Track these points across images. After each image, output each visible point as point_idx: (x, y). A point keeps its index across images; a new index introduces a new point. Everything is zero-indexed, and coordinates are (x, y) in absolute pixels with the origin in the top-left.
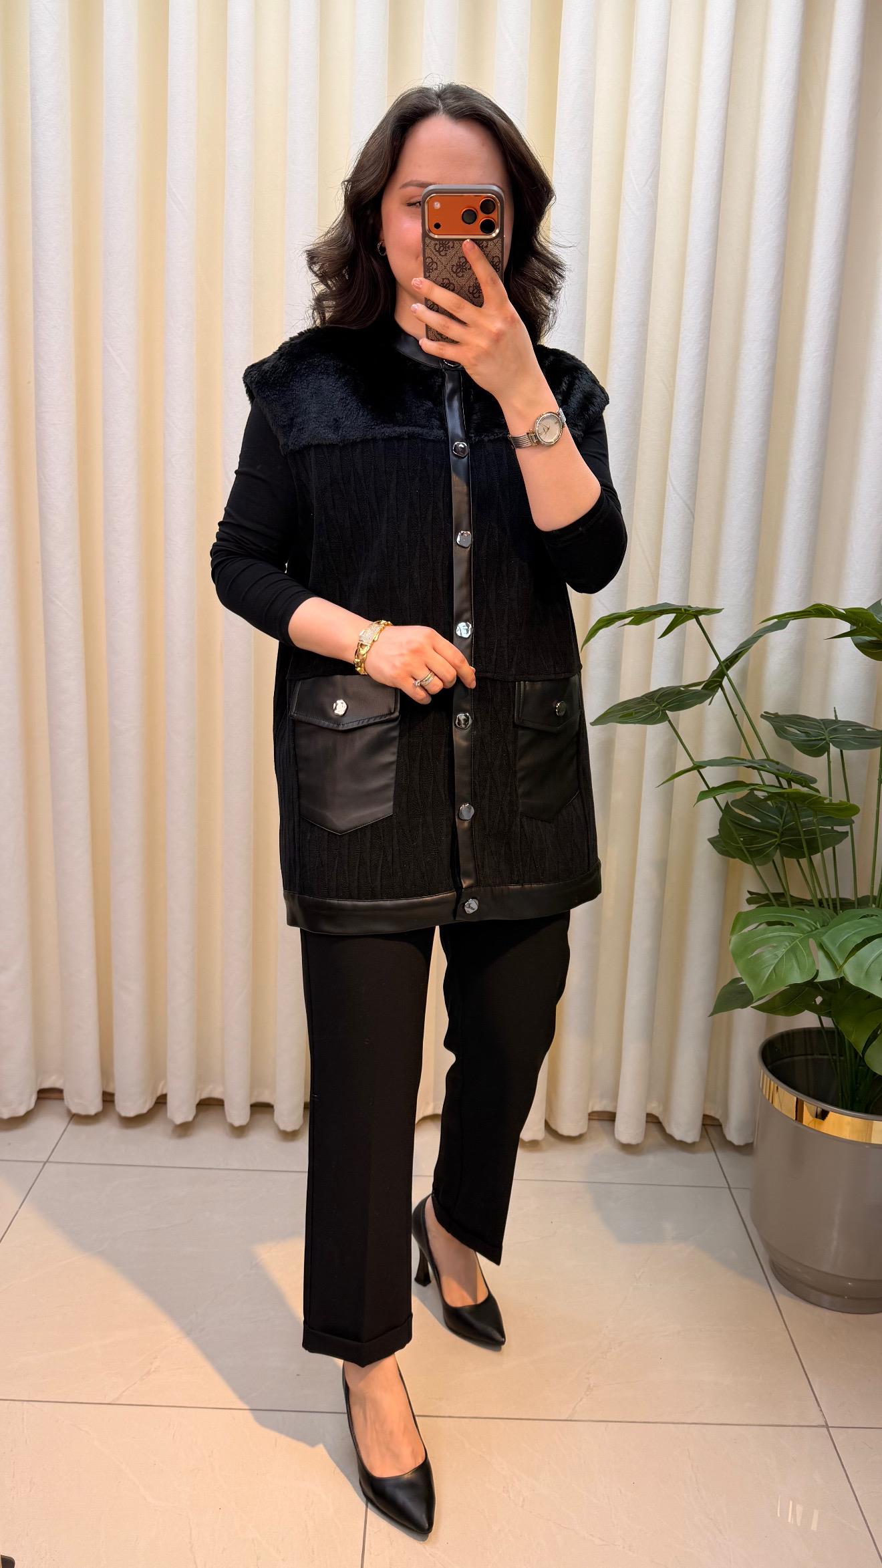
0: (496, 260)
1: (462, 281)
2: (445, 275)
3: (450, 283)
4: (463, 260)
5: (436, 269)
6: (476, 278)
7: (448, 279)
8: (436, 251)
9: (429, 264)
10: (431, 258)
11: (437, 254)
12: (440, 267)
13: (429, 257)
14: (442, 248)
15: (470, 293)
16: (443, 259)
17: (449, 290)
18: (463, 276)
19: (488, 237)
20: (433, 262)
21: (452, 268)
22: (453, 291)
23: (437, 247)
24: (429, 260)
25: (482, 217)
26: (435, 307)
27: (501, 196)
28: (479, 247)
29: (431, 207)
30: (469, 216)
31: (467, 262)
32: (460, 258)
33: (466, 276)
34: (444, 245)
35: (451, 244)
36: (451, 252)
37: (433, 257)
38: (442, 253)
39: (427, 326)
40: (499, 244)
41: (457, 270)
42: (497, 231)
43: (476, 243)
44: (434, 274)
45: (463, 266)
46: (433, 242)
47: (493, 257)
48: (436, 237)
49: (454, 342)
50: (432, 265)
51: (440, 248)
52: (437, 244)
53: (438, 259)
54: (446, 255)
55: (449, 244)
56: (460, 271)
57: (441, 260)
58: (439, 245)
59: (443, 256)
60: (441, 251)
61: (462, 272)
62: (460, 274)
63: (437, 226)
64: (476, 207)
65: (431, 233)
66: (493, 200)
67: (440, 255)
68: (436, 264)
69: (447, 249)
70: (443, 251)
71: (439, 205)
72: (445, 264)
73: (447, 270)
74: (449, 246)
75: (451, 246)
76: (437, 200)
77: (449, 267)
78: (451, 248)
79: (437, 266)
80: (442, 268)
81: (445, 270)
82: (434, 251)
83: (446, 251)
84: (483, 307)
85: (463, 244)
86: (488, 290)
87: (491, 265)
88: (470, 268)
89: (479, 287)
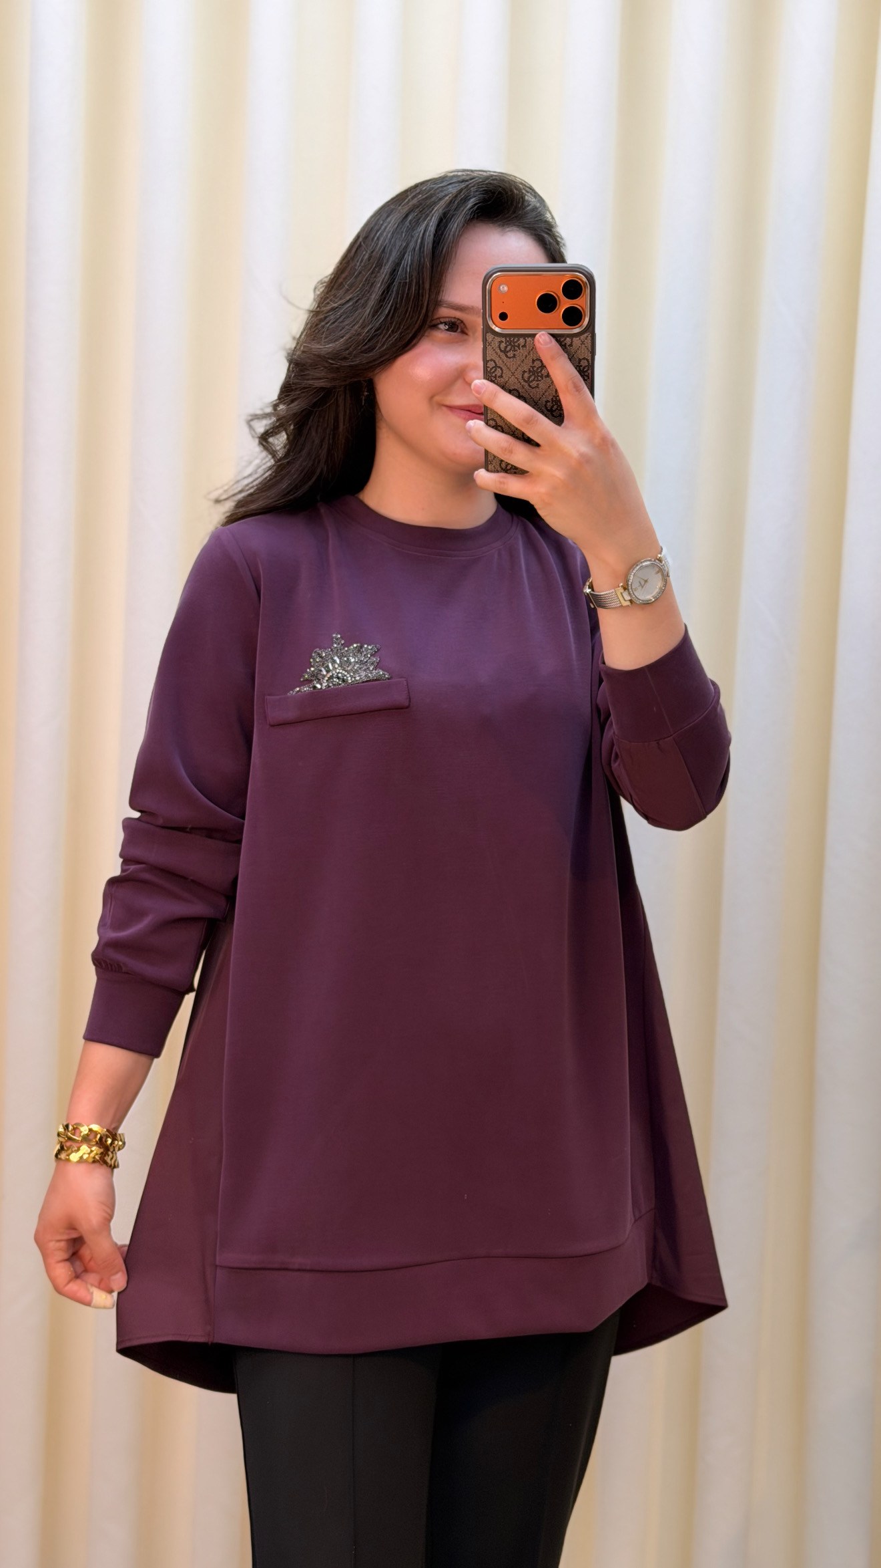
0: (584, 363)
1: (536, 393)
2: (513, 383)
4: (537, 364)
6: (556, 391)
8: (501, 351)
9: (491, 369)
10: (495, 362)
11: (503, 355)
12: (507, 374)
13: (492, 360)
14: (509, 347)
16: (509, 362)
18: (537, 387)
19: (569, 331)
20: (496, 366)
21: (523, 375)
23: (503, 345)
24: (491, 364)
25: (565, 304)
27: (592, 276)
28: (561, 345)
29: (495, 288)
30: (547, 303)
31: (543, 366)
32: (533, 361)
33: (543, 385)
34: (512, 341)
35: (522, 341)
36: (522, 352)
37: (497, 359)
38: (509, 354)
39: (487, 452)
40: (589, 342)
41: (529, 377)
43: (557, 340)
45: (539, 370)
46: (499, 339)
47: (580, 360)
48: (497, 329)
49: (520, 472)
50: (495, 370)
51: (506, 347)
52: (503, 342)
53: (503, 362)
54: (514, 356)
55: (518, 340)
56: (534, 380)
57: (508, 364)
58: (506, 343)
59: (510, 358)
60: (508, 352)
61: (537, 381)
62: (534, 384)
63: (503, 316)
64: (557, 291)
65: (494, 326)
66: (579, 281)
67: (507, 356)
68: (501, 369)
69: (515, 347)
70: (510, 351)
71: (506, 288)
72: (513, 369)
73: (516, 378)
74: (519, 345)
75: (522, 344)
76: (504, 282)
77: (518, 374)
78: (522, 347)
79: (502, 372)
80: (510, 375)
81: (512, 378)
82: (498, 350)
83: (514, 351)
84: (563, 425)
85: (539, 341)
86: (567, 401)
87: (576, 368)
88: (548, 376)
89: (560, 401)
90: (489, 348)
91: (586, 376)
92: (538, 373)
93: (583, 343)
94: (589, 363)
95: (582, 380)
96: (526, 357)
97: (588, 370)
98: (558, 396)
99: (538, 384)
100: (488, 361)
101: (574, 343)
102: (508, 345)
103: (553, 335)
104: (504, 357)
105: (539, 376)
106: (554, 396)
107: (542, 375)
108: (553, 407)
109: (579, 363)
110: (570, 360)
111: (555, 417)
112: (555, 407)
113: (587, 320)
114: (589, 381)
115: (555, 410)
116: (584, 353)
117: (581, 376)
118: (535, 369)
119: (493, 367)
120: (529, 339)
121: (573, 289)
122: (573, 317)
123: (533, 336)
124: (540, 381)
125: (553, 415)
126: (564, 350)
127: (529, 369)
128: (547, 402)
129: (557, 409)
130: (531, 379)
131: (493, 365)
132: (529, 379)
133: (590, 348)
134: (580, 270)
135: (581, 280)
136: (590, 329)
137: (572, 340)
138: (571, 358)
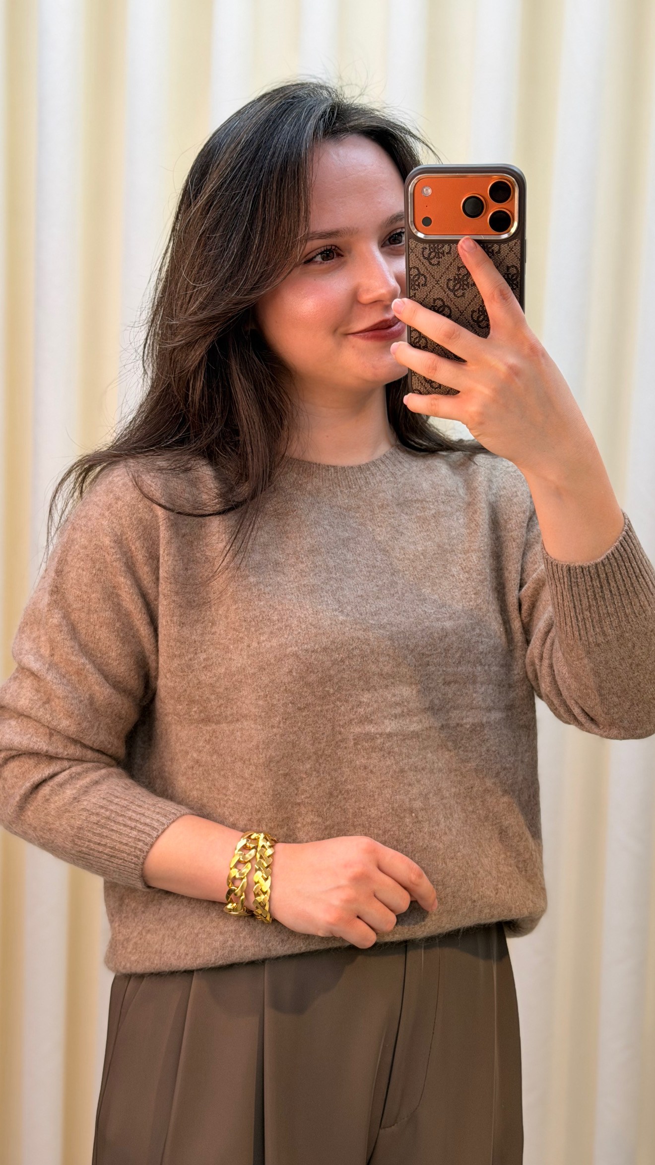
0: (513, 271)
1: (462, 303)
2: (437, 293)
3: (444, 306)
5: (425, 285)
6: (483, 300)
7: (442, 300)
8: (425, 258)
9: (414, 277)
10: (418, 269)
11: (425, 261)
12: (431, 282)
13: (414, 267)
14: (433, 254)
15: (474, 321)
16: (435, 270)
17: (444, 315)
18: (463, 295)
19: (500, 237)
20: (419, 274)
21: (448, 283)
22: (449, 317)
23: (427, 252)
24: (414, 272)
25: (493, 208)
26: (423, 341)
28: (488, 253)
29: (418, 191)
30: (474, 208)
31: (468, 274)
32: (459, 268)
33: (469, 294)
34: (435, 248)
35: (446, 248)
36: (447, 259)
37: (421, 267)
38: (432, 261)
40: (519, 248)
41: (455, 286)
42: (513, 230)
43: (484, 248)
44: (420, 294)
45: (464, 280)
46: (421, 246)
47: (508, 268)
48: (421, 235)
49: (450, 392)
50: (419, 278)
51: (430, 254)
52: (426, 248)
53: (427, 270)
54: (439, 263)
55: (443, 247)
56: (459, 289)
57: (431, 271)
58: (430, 250)
59: (433, 265)
60: (431, 259)
61: (462, 289)
62: (460, 293)
63: (427, 221)
64: (484, 192)
65: (416, 230)
66: (508, 183)
67: (430, 263)
68: (425, 277)
69: (439, 254)
70: (434, 258)
71: (430, 191)
72: (438, 278)
73: (441, 286)
74: (443, 251)
75: (447, 251)
76: (427, 186)
77: (443, 282)
78: (447, 253)
79: (426, 279)
80: (434, 283)
81: (437, 286)
82: (422, 258)
83: (439, 258)
84: (489, 336)
85: (462, 247)
86: (494, 310)
87: (505, 279)
88: (474, 284)
89: (486, 311)
90: (412, 256)
91: (515, 285)
92: (463, 281)
93: (511, 249)
94: (518, 271)
95: (510, 289)
96: (451, 264)
97: (516, 278)
98: (484, 306)
99: (464, 293)
100: (411, 268)
101: (502, 252)
102: (431, 252)
103: (479, 242)
104: (427, 264)
105: (465, 284)
106: (481, 306)
107: (468, 283)
108: (479, 317)
109: (508, 271)
110: (497, 268)
111: (482, 328)
112: (482, 317)
113: (516, 224)
114: (518, 290)
115: (482, 321)
116: (511, 260)
117: (508, 283)
118: (461, 277)
119: (416, 275)
120: (453, 246)
121: (501, 191)
122: (500, 222)
123: (457, 242)
124: (465, 289)
125: (479, 326)
126: (490, 257)
127: (455, 277)
128: (473, 312)
129: (483, 319)
130: (456, 288)
131: (416, 272)
132: (454, 289)
133: (519, 255)
134: (508, 170)
135: (509, 181)
136: (520, 236)
137: (500, 246)
138: (498, 266)
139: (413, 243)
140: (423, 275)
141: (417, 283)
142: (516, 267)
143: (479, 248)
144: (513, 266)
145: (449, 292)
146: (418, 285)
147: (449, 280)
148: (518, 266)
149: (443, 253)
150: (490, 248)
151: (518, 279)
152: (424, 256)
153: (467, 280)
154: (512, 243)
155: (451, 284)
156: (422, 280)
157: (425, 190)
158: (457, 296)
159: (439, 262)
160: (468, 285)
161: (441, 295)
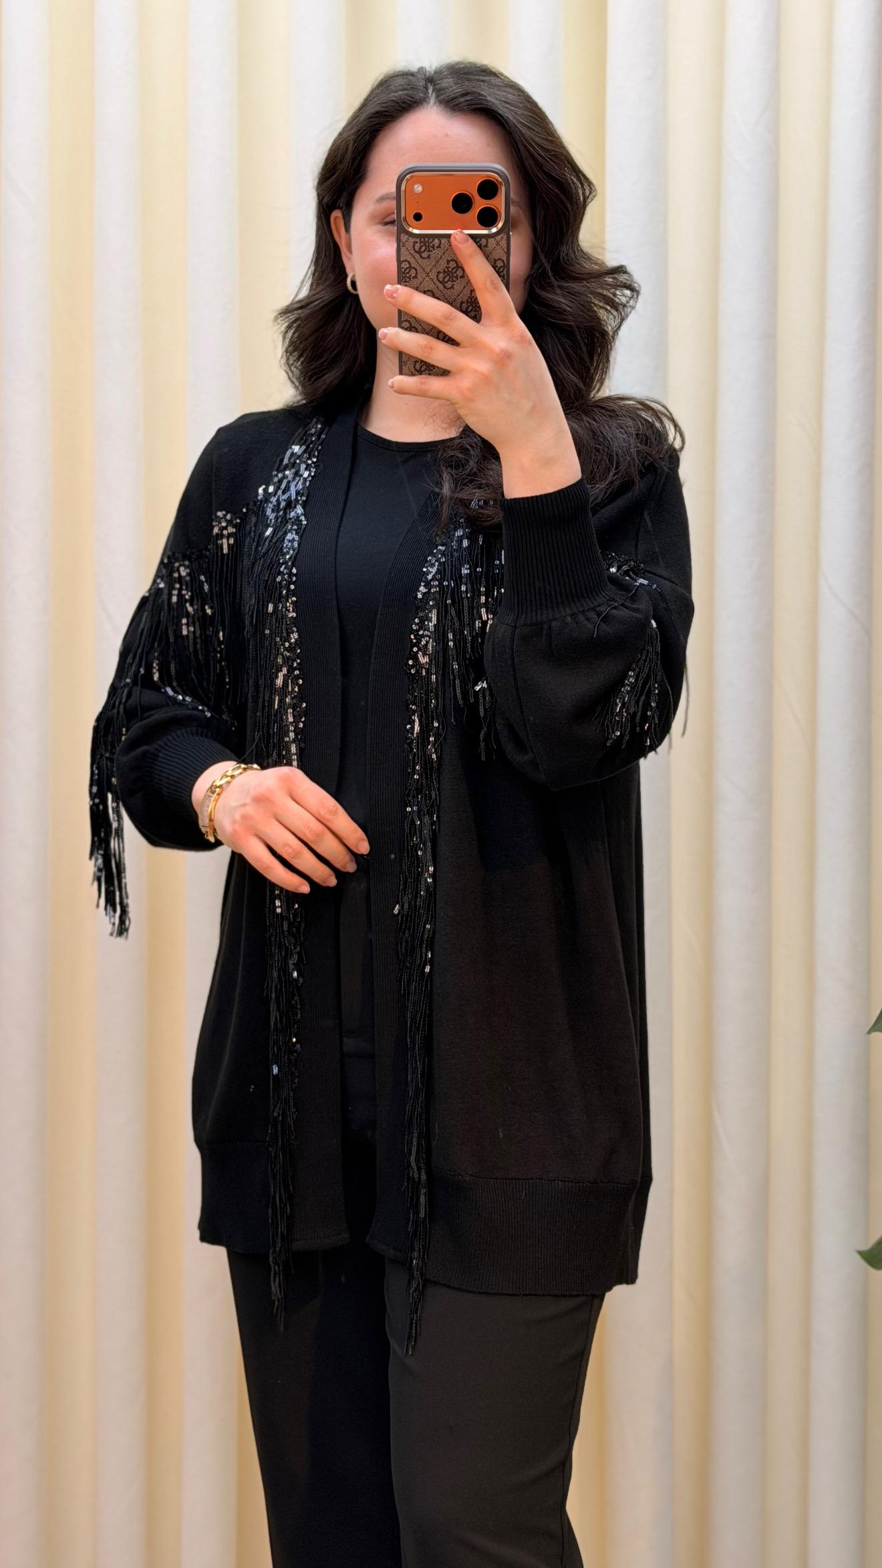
1: (451, 294)
2: (429, 285)
5: (415, 277)
8: (416, 252)
9: (405, 270)
10: (409, 263)
11: (417, 256)
12: (421, 274)
13: (406, 261)
14: (422, 250)
18: (452, 287)
19: (485, 232)
20: (410, 267)
21: (437, 276)
23: (417, 246)
24: (405, 267)
25: (480, 204)
27: (505, 174)
28: (479, 246)
29: (410, 188)
30: (462, 203)
32: (448, 262)
34: (426, 241)
35: (436, 241)
36: (436, 253)
37: (412, 260)
38: (423, 255)
40: (504, 242)
41: (444, 278)
42: (502, 223)
43: (473, 240)
46: (412, 240)
48: (412, 230)
49: (443, 372)
50: (410, 273)
51: (420, 248)
52: (417, 242)
53: (418, 263)
55: (433, 241)
57: (422, 264)
58: (420, 244)
59: (424, 258)
60: (422, 253)
61: (453, 281)
62: (449, 284)
63: (418, 217)
64: (473, 192)
65: (409, 227)
66: (495, 181)
67: (421, 257)
68: (416, 269)
69: (429, 248)
70: (424, 251)
71: (420, 189)
72: (428, 270)
73: (431, 278)
74: (434, 245)
75: (437, 245)
76: (418, 183)
77: (433, 275)
78: (437, 247)
79: (417, 272)
80: (424, 276)
81: (427, 279)
82: (412, 252)
83: (429, 251)
84: (481, 322)
85: (456, 241)
86: (485, 299)
87: (493, 267)
88: (464, 275)
89: (477, 299)
92: (452, 274)
93: (498, 244)
95: (499, 279)
96: (441, 257)
98: (475, 295)
99: (454, 284)
101: (489, 245)
102: (422, 246)
104: (418, 258)
105: (454, 276)
110: (487, 260)
113: (502, 220)
116: (499, 254)
120: (444, 240)
122: (488, 217)
123: (446, 236)
124: (456, 280)
126: (479, 250)
127: (445, 270)
128: (462, 302)
130: (446, 280)
131: (408, 266)
132: (443, 280)
133: (505, 250)
134: (497, 171)
135: (497, 180)
136: (506, 229)
137: (487, 241)
138: (487, 258)
139: (404, 237)
140: (414, 268)
141: (408, 275)
142: (503, 261)
143: (471, 241)
144: (499, 259)
145: (439, 284)
146: (409, 278)
147: (439, 272)
148: (505, 259)
149: (433, 247)
150: (480, 241)
151: (505, 272)
152: (414, 250)
153: (456, 272)
154: (499, 238)
155: (441, 276)
156: (413, 273)
157: (416, 187)
158: (448, 289)
159: (429, 257)
160: (457, 277)
161: (432, 287)
